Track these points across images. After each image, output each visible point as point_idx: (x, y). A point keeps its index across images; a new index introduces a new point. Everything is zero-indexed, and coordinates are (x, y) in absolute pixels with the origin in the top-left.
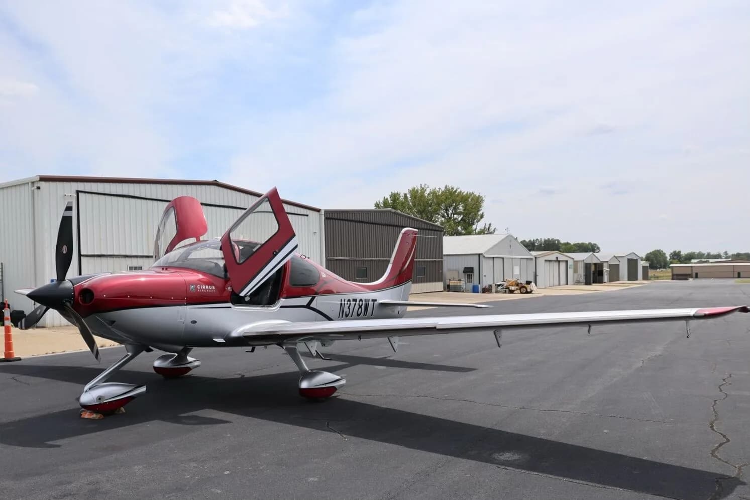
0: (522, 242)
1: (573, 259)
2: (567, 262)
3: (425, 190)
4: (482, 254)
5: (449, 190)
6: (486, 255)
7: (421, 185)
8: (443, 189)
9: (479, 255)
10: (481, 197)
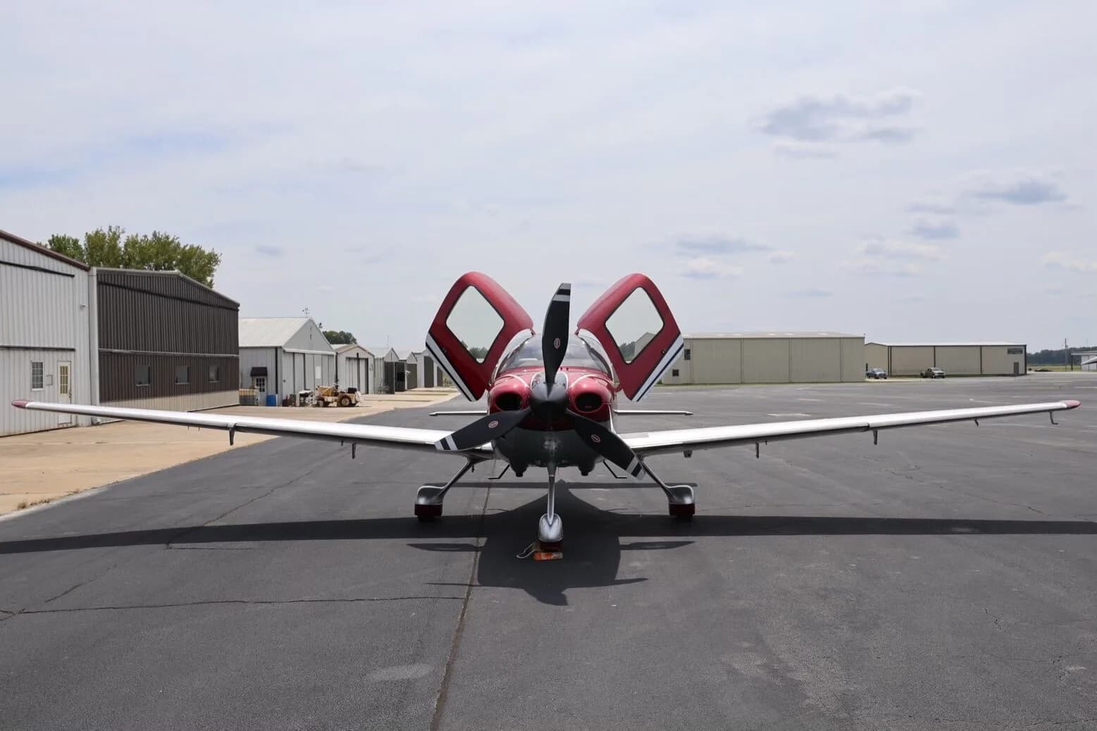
0: (323, 333)
1: (374, 356)
2: (367, 360)
3: (119, 237)
4: (281, 347)
5: (159, 239)
6: (287, 350)
7: (110, 227)
8: (150, 237)
9: (276, 348)
10: (216, 255)
